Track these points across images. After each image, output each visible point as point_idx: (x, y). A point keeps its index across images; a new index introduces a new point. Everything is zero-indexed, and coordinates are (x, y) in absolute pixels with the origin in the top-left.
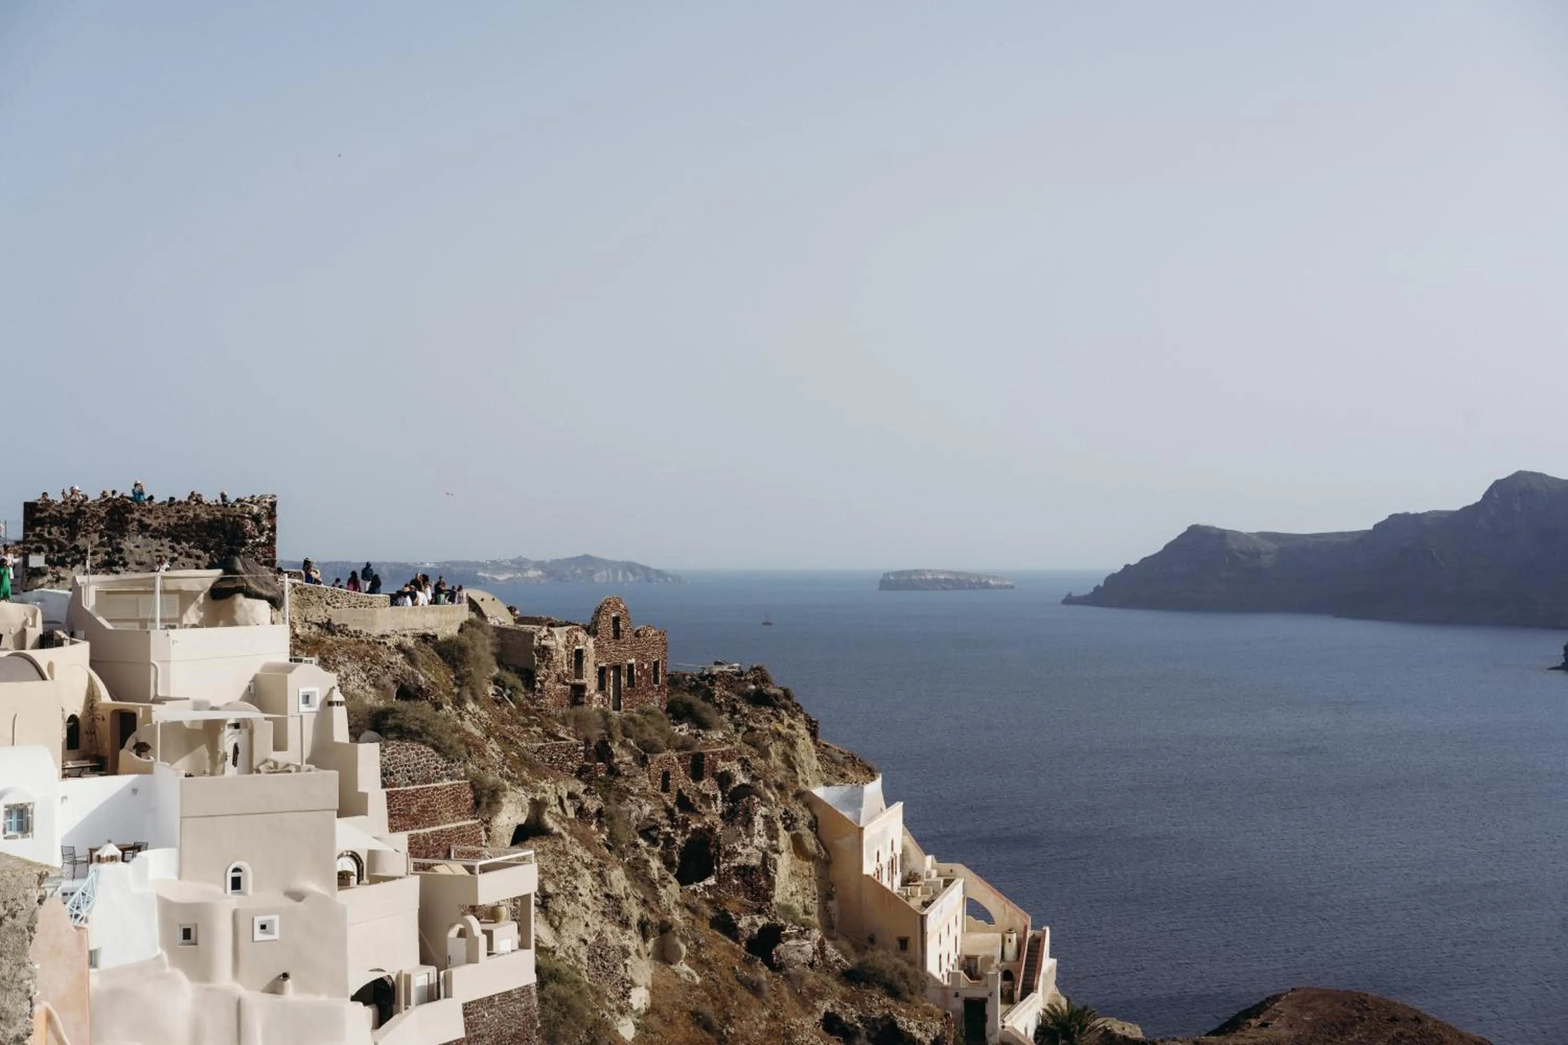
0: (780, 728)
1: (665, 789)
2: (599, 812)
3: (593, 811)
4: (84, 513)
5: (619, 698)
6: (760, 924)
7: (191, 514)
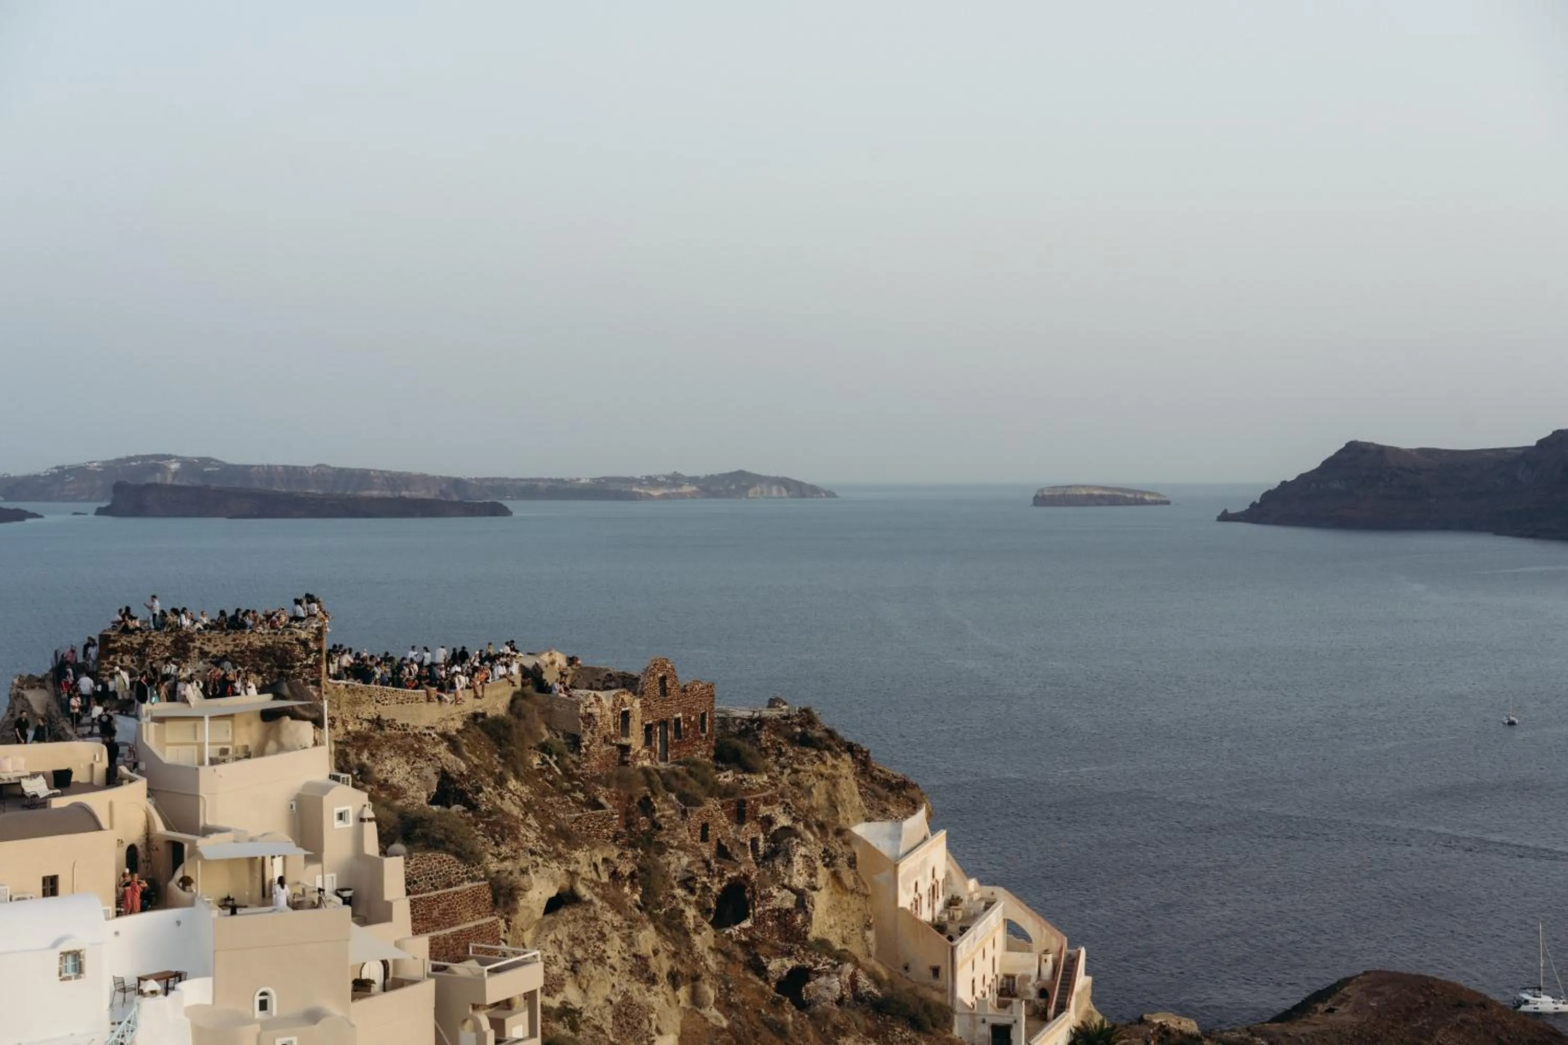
0: (823, 769)
1: (704, 838)
2: (632, 875)
3: (627, 873)
4: (152, 642)
5: (667, 751)
6: (789, 966)
7: (246, 642)
